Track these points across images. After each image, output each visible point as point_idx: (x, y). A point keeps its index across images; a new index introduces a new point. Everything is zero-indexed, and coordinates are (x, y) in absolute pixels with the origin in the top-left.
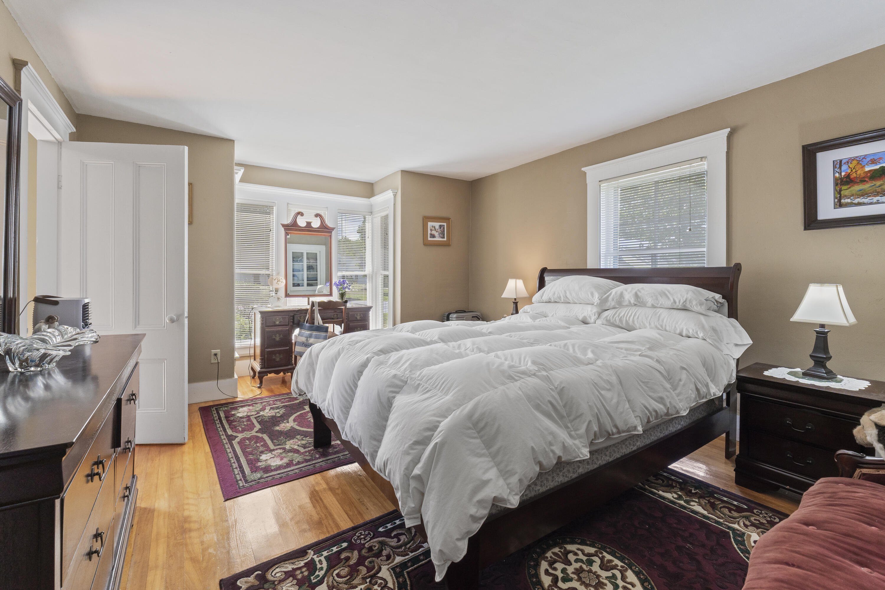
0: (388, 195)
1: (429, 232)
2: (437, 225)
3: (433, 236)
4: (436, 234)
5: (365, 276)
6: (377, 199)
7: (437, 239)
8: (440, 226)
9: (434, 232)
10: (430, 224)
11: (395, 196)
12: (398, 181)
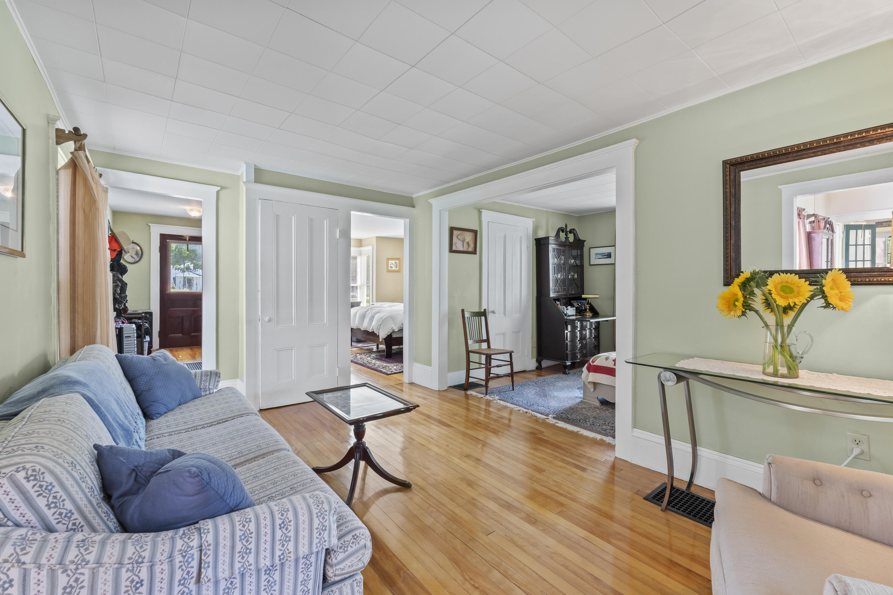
0: (370, 248)
1: (390, 265)
2: (393, 262)
3: (392, 267)
4: (393, 266)
5: (357, 287)
6: (364, 249)
7: (394, 268)
8: (395, 262)
9: (392, 265)
10: (390, 262)
11: (373, 248)
12: (374, 241)
